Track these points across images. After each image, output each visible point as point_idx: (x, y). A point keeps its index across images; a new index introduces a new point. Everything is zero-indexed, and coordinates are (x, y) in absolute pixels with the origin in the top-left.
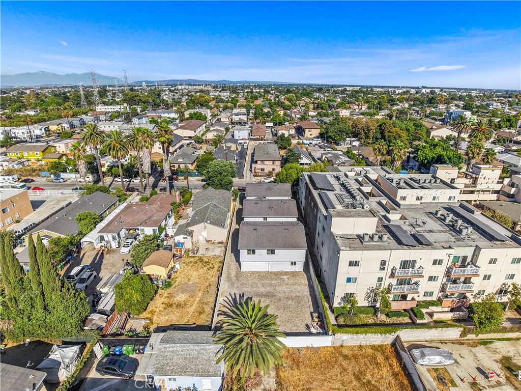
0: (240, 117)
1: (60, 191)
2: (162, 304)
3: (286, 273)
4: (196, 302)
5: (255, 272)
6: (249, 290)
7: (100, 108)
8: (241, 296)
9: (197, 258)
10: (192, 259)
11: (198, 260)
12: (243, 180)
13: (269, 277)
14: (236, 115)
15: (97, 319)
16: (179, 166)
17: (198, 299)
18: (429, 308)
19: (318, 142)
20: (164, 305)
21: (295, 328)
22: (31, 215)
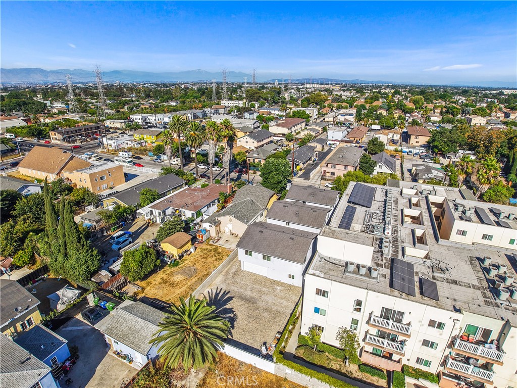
0: (346, 117)
1: (151, 169)
2: (161, 279)
3: (282, 284)
4: (186, 286)
5: (254, 274)
6: (236, 289)
7: (225, 103)
8: (225, 293)
9: (214, 247)
10: (209, 247)
11: (213, 249)
12: (307, 181)
13: (263, 283)
14: (342, 115)
15: (103, 275)
16: (254, 160)
17: (189, 284)
18: (420, 380)
19: (421, 151)
20: (161, 280)
21: (252, 341)
22: (123, 185)
